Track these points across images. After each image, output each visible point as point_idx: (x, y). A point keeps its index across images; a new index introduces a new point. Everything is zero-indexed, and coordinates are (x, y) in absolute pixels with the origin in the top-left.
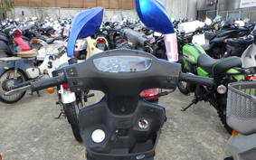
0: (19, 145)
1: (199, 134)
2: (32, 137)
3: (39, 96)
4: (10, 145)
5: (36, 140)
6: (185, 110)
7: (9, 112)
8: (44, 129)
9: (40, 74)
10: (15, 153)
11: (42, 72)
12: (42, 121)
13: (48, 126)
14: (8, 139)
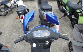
0: (10, 32)
1: (64, 28)
2: (13, 29)
3: (13, 12)
4: (7, 32)
5: (15, 30)
6: (60, 18)
7: (4, 19)
8: (16, 26)
9: (11, 5)
10: (9, 35)
11: (12, 4)
12: (15, 23)
13: (17, 25)
14: (6, 30)
